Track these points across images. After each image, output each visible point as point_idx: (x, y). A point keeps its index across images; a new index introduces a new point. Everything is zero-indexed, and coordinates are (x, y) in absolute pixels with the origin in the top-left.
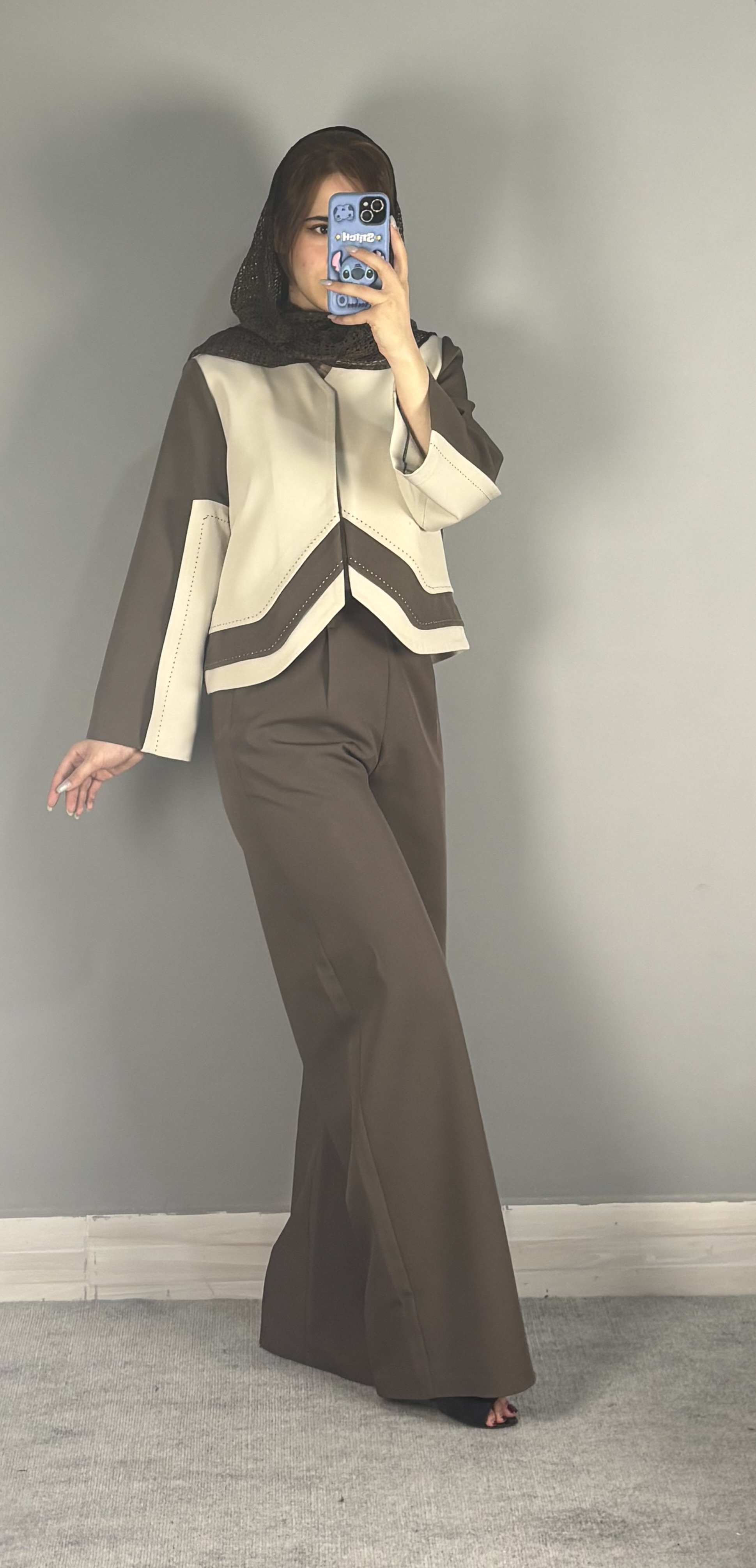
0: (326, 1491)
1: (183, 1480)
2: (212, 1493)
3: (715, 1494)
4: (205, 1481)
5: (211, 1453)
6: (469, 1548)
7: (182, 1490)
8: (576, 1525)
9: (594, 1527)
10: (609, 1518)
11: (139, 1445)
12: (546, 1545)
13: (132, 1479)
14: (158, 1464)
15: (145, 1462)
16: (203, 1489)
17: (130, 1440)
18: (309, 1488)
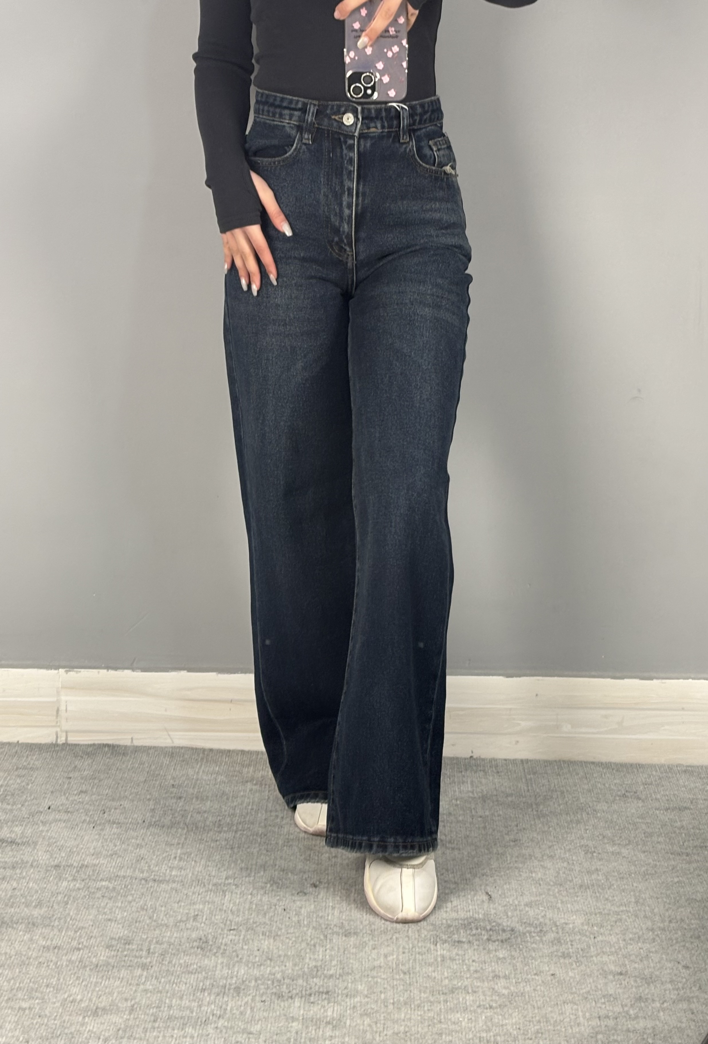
0: (241, 894)
1: (109, 882)
2: (133, 892)
3: (600, 913)
4: (129, 883)
5: (140, 863)
6: (363, 945)
7: (107, 889)
8: (466, 931)
9: (483, 933)
10: (498, 927)
11: (75, 855)
12: (436, 945)
13: (62, 879)
14: (90, 868)
15: (77, 867)
16: (125, 889)
17: (69, 850)
18: (224, 892)
